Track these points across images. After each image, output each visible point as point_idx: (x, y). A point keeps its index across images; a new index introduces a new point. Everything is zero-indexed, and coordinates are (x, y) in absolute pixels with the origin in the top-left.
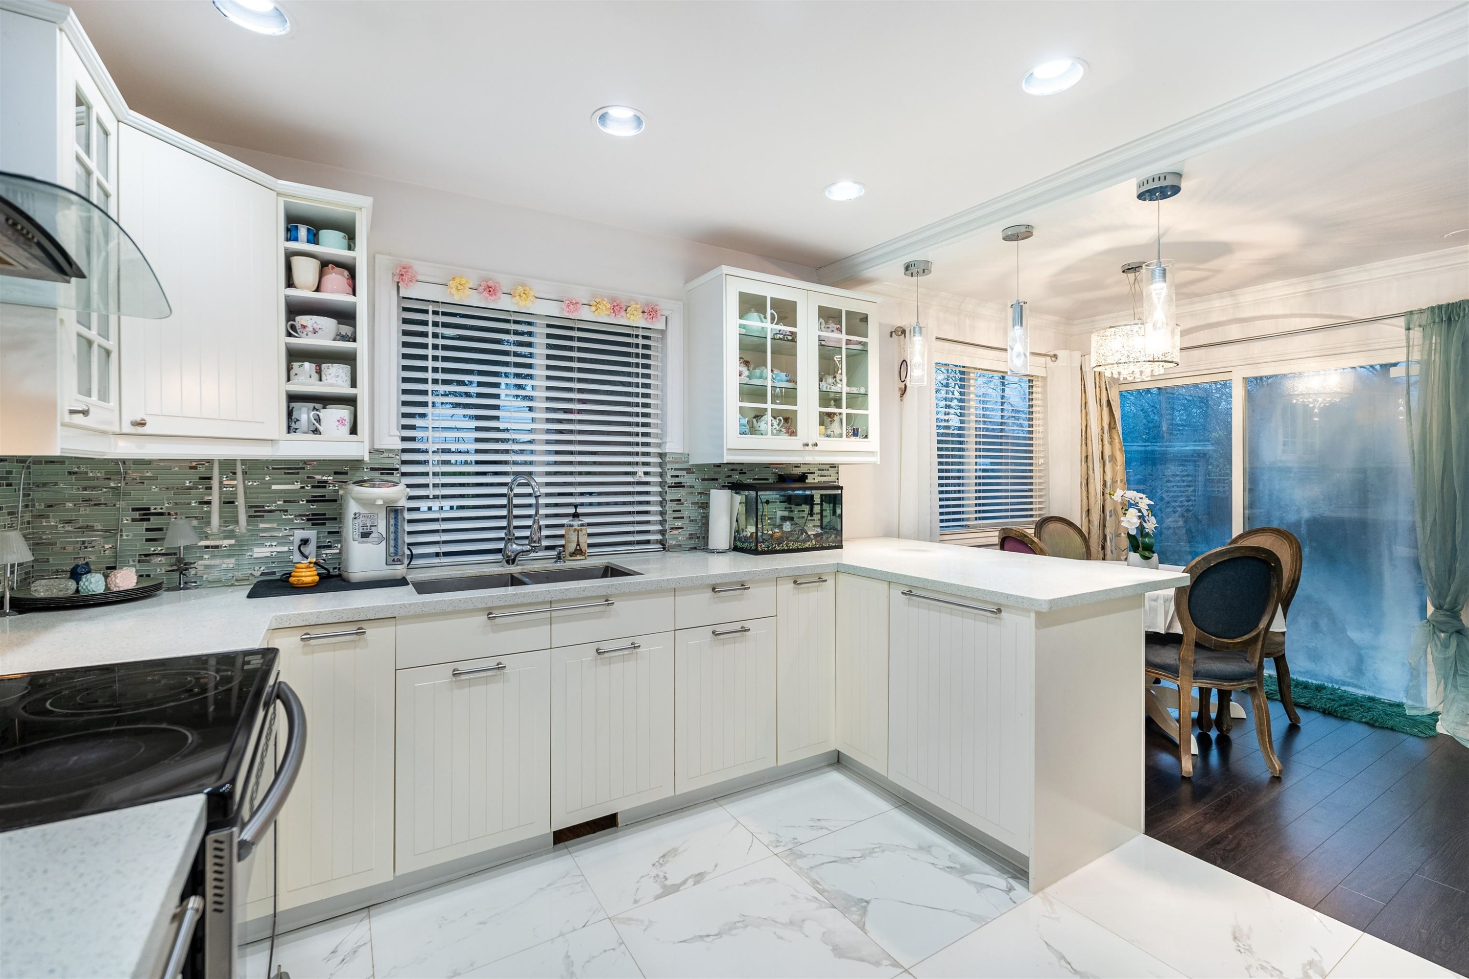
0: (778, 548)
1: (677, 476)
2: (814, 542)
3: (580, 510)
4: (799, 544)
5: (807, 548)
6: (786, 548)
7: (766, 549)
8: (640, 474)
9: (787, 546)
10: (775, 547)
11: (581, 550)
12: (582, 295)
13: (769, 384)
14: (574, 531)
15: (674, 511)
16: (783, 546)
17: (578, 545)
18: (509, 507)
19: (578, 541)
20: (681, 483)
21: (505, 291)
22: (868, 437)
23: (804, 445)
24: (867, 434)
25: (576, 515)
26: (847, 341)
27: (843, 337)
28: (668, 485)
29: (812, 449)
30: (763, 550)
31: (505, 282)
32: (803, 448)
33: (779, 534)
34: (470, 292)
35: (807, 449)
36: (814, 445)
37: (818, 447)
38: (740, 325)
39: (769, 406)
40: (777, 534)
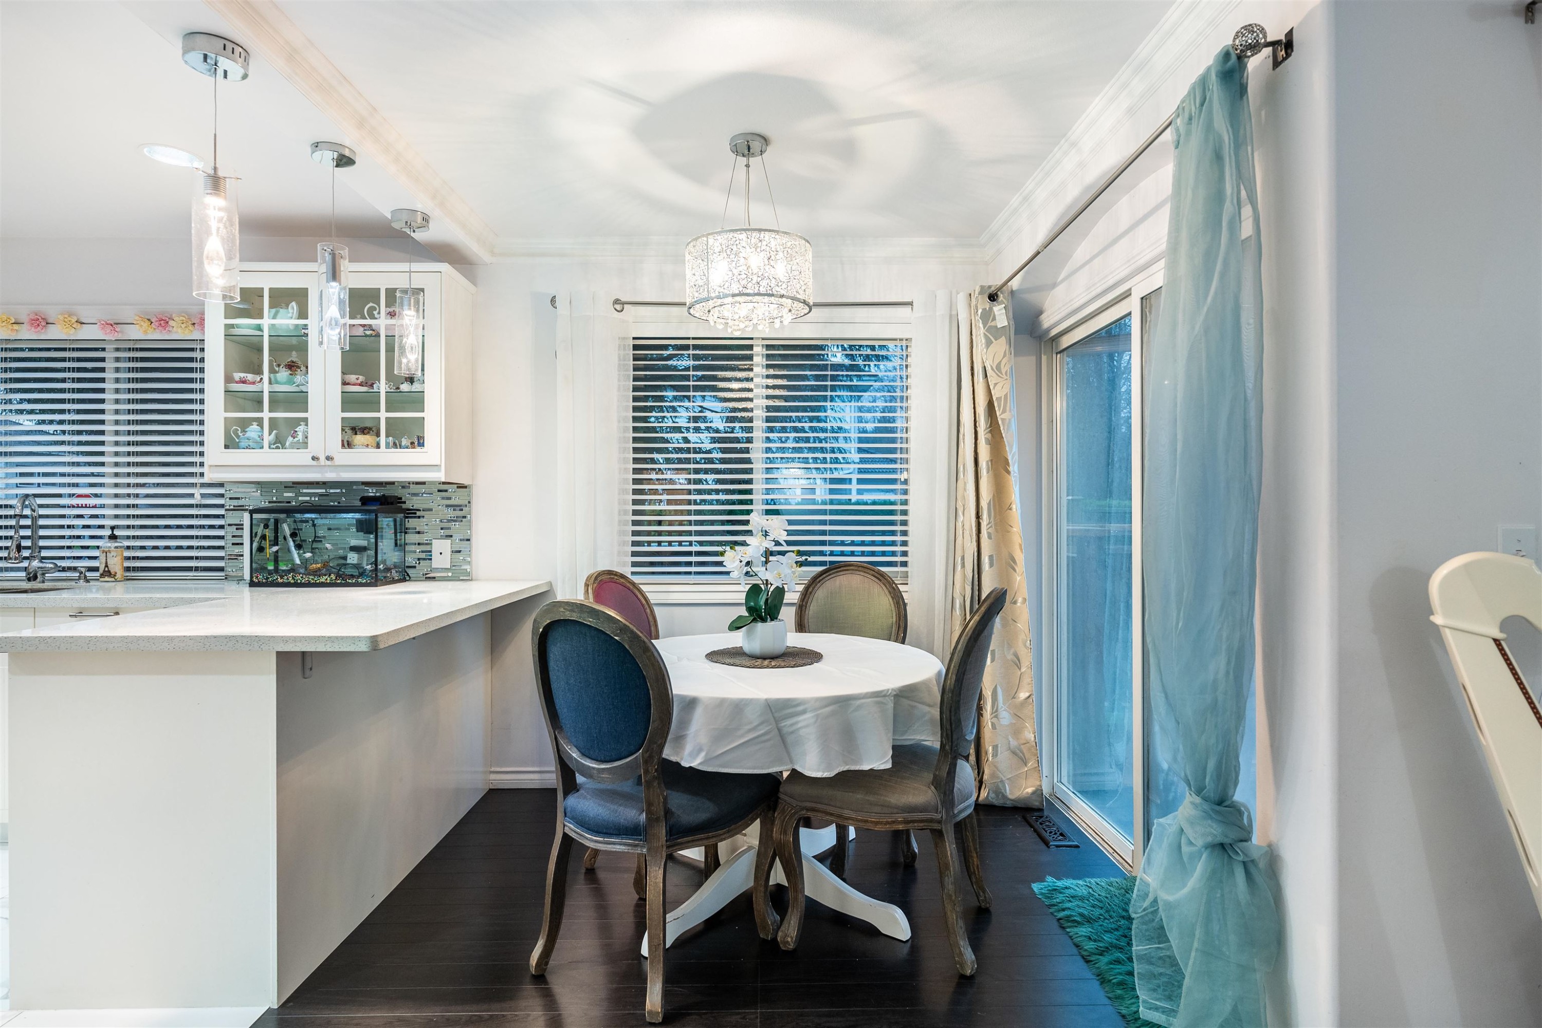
0: (280, 580)
1: (238, 498)
2: (333, 576)
4: (311, 577)
6: (292, 581)
7: (264, 581)
8: (198, 496)
9: (294, 579)
10: (277, 579)
11: (109, 571)
12: (127, 314)
13: (266, 388)
14: (103, 553)
15: (233, 536)
16: (288, 579)
17: (106, 566)
18: (33, 528)
19: (106, 563)
20: (243, 506)
21: (50, 321)
22: (424, 446)
23: (314, 458)
24: (423, 442)
25: (113, 537)
26: (387, 327)
27: (382, 323)
28: (228, 507)
29: (328, 463)
30: (259, 582)
31: (52, 313)
32: (314, 463)
33: (319, 566)
34: (16, 327)
35: (323, 464)
36: (328, 458)
37: (338, 460)
38: (226, 325)
39: (266, 415)
40: (315, 566)
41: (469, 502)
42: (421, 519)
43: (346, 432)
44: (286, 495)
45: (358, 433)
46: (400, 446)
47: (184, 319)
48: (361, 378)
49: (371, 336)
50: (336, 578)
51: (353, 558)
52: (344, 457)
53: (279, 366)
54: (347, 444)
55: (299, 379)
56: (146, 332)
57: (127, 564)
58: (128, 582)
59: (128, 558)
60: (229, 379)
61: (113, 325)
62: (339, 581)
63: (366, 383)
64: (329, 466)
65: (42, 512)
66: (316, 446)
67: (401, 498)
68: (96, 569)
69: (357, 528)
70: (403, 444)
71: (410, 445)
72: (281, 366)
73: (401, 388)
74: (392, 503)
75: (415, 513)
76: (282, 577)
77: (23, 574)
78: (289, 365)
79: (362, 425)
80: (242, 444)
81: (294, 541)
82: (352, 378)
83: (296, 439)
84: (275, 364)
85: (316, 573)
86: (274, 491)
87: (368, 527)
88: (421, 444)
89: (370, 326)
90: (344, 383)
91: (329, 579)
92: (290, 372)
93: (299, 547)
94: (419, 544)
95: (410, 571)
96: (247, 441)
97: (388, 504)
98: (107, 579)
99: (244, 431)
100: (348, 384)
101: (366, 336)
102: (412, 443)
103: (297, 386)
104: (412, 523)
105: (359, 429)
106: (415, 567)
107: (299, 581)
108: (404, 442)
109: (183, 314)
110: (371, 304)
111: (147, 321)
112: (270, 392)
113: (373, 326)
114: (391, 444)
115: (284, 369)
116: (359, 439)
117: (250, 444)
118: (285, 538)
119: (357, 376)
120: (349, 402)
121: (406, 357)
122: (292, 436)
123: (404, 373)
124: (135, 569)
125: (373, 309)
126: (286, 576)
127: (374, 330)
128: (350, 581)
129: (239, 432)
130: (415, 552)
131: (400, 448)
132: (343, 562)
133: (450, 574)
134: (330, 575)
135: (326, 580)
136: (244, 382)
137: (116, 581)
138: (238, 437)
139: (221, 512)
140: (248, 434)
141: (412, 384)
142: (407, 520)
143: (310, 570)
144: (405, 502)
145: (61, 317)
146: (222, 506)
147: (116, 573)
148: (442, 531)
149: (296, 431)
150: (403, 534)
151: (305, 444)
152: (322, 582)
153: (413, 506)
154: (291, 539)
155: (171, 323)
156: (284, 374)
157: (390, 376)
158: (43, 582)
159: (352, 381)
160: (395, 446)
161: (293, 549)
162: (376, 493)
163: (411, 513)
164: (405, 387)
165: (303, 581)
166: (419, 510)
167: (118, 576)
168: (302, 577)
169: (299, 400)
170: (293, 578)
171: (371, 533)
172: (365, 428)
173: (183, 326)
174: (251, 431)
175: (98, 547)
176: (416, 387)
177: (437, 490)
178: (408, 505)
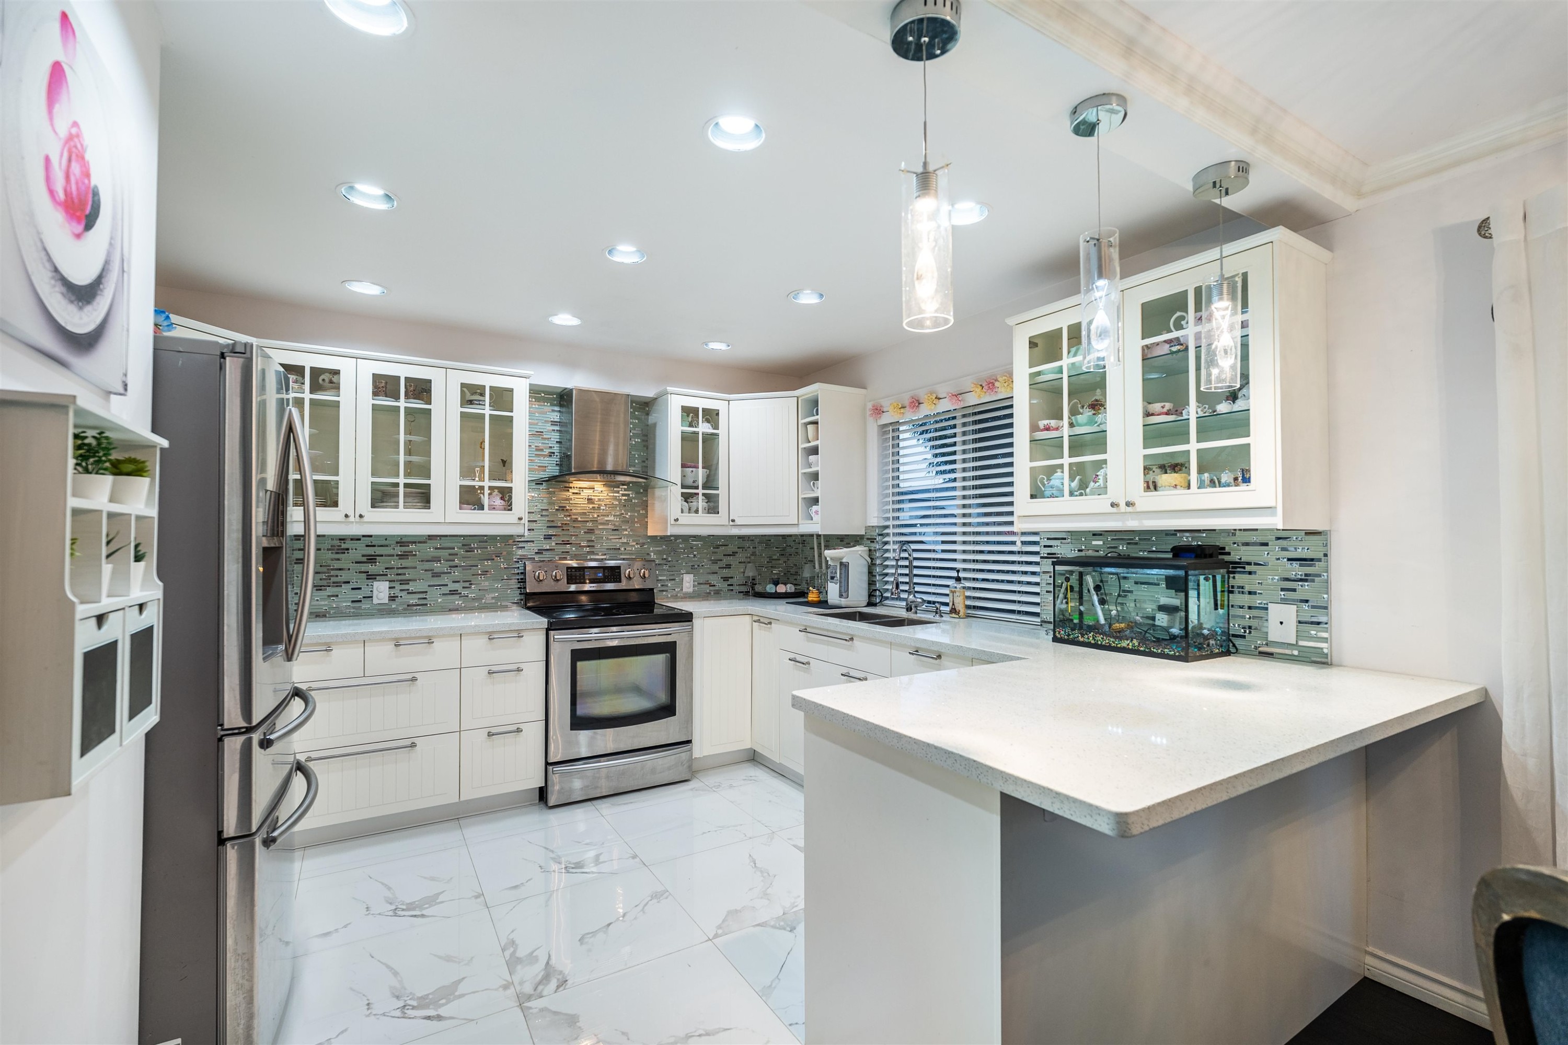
0: (1081, 639)
1: (1051, 546)
3: (962, 575)
4: (1112, 640)
5: (1124, 648)
6: (1093, 642)
7: (1066, 637)
8: (1018, 543)
9: (1095, 640)
10: (1078, 637)
11: (955, 609)
14: (952, 591)
16: (1088, 638)
17: (953, 604)
18: (909, 568)
19: (954, 600)
20: (1055, 554)
21: (921, 402)
22: (1249, 482)
23: (1113, 505)
24: (1250, 478)
25: (958, 579)
26: (1198, 336)
27: (1189, 332)
28: (1042, 555)
29: (1130, 509)
30: (1061, 637)
31: (922, 395)
32: (1114, 510)
33: (1123, 625)
34: (902, 410)
35: (1123, 511)
36: (1128, 504)
37: (1140, 507)
38: (1030, 374)
39: (1066, 460)
40: (1118, 625)
41: (1326, 555)
42: (1253, 576)
43: (1154, 472)
44: (1094, 543)
45: (1168, 471)
46: (1219, 482)
47: (1006, 378)
48: (1168, 406)
49: (1179, 351)
50: (1139, 644)
51: (1162, 619)
52: (1148, 501)
53: (1083, 407)
54: (1152, 486)
55: (1099, 418)
56: (979, 397)
57: (968, 603)
58: (970, 619)
59: (968, 598)
60: (1034, 428)
61: (957, 396)
62: (1142, 649)
63: (1177, 411)
64: (1130, 513)
65: (916, 555)
66: (1116, 491)
67: (1224, 548)
68: (947, 604)
69: (1166, 585)
70: (1223, 481)
71: (1232, 481)
72: (1085, 407)
73: (1218, 410)
74: (1211, 556)
75: (1244, 568)
76: (1083, 636)
77: (904, 603)
78: (1092, 405)
79: (1174, 462)
80: (1047, 493)
81: (1097, 595)
82: (1157, 407)
83: (1098, 484)
84: (1080, 406)
85: (1119, 635)
86: (1083, 539)
87: (1179, 585)
88: (1247, 480)
89: (1178, 339)
90: (1147, 414)
91: (1131, 644)
92: (1093, 412)
93: (1102, 602)
94: (1250, 608)
95: (1238, 642)
96: (1051, 489)
97: (1205, 556)
98: (954, 615)
99: (1049, 480)
100: (1153, 415)
101: (1172, 353)
102: (1236, 479)
103: (1098, 426)
104: (1239, 579)
105: (1169, 466)
106: (1244, 637)
107: (1099, 643)
108: (1226, 477)
109: (1005, 374)
110: (1178, 314)
111: (980, 387)
112: (1069, 436)
113: (1182, 339)
114: (1207, 482)
115: (1088, 409)
116: (1165, 479)
117: (1054, 492)
118: (1089, 591)
119: (1162, 404)
120: (1152, 436)
121: (1217, 365)
122: (1093, 482)
123: (1216, 388)
124: (975, 607)
125: (1183, 318)
126: (1087, 635)
127: (1182, 345)
128: (1155, 650)
129: (1045, 481)
130: (1244, 617)
131: (1220, 487)
132: (1151, 622)
133: (1296, 653)
134: (1132, 640)
135: (1128, 645)
136: (1047, 429)
137: (960, 618)
138: (1044, 485)
139: (1036, 559)
140: (1052, 483)
141: (1234, 402)
142: (1232, 575)
143: (1113, 629)
144: (1229, 554)
145: (926, 397)
146: (1037, 553)
147: (959, 611)
148: (1282, 593)
149: (1097, 476)
150: (1226, 594)
151: (1103, 490)
152: (1124, 647)
153: (1240, 559)
154: (1094, 592)
155: (997, 384)
156: (1088, 413)
157: (1202, 398)
158: (916, 613)
159: (1157, 410)
160: (1212, 483)
161: (1096, 603)
162: (1192, 541)
163: (1236, 567)
164: (1223, 407)
165: (1104, 643)
166: (1249, 564)
167: (961, 614)
168: (1103, 638)
169: (1098, 442)
170: (1093, 638)
171: (1181, 591)
172: (1176, 465)
173: (1006, 385)
174: (1055, 479)
175: (948, 586)
176: (1240, 405)
177: (1274, 537)
178: (1234, 557)
